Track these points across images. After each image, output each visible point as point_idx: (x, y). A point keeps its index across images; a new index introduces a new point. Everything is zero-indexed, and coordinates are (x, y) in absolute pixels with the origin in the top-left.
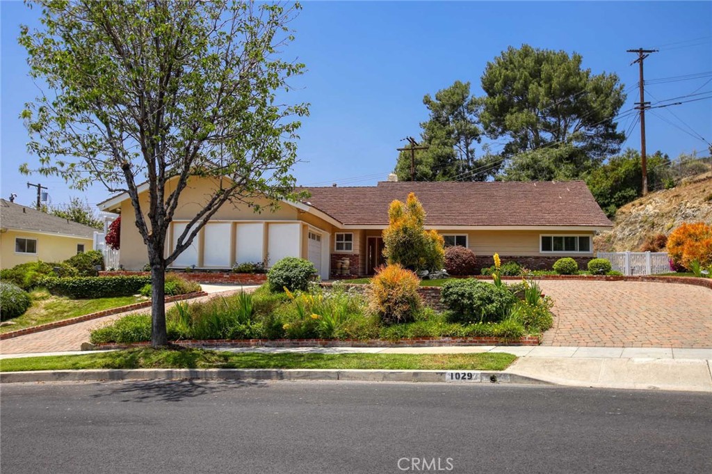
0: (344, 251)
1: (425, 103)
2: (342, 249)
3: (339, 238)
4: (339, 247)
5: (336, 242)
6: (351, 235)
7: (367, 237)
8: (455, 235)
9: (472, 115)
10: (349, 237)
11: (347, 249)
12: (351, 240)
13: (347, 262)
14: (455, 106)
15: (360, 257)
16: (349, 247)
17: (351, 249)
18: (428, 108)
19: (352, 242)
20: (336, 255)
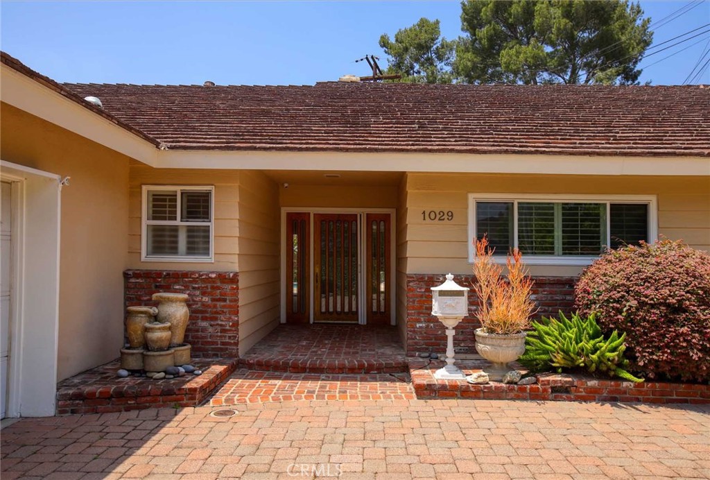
0: (181, 261)
1: (382, 46)
2: (174, 250)
3: (162, 206)
4: (163, 241)
5: (145, 222)
6: (206, 197)
7: (284, 211)
8: (608, 199)
9: (443, 64)
10: (198, 206)
11: (191, 250)
12: (206, 215)
13: (177, 311)
14: (423, 47)
15: (242, 283)
16: (198, 242)
17: (206, 251)
18: (386, 52)
19: (212, 225)
20: (147, 275)
